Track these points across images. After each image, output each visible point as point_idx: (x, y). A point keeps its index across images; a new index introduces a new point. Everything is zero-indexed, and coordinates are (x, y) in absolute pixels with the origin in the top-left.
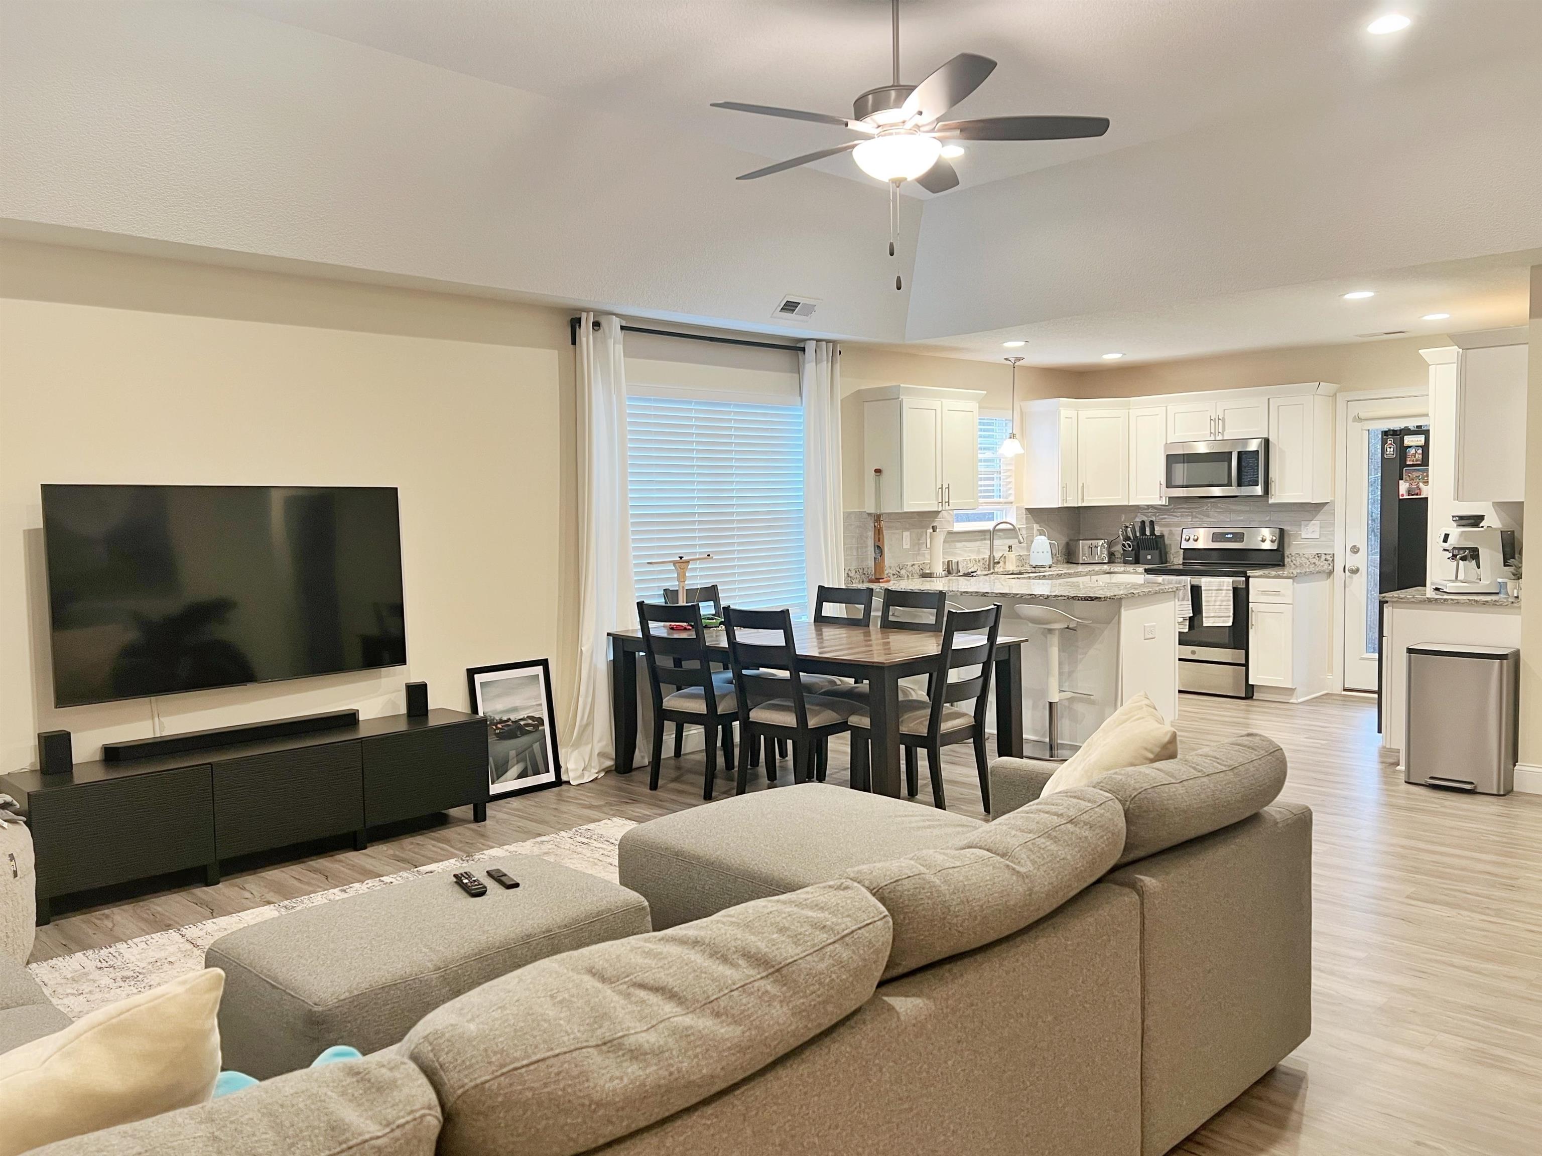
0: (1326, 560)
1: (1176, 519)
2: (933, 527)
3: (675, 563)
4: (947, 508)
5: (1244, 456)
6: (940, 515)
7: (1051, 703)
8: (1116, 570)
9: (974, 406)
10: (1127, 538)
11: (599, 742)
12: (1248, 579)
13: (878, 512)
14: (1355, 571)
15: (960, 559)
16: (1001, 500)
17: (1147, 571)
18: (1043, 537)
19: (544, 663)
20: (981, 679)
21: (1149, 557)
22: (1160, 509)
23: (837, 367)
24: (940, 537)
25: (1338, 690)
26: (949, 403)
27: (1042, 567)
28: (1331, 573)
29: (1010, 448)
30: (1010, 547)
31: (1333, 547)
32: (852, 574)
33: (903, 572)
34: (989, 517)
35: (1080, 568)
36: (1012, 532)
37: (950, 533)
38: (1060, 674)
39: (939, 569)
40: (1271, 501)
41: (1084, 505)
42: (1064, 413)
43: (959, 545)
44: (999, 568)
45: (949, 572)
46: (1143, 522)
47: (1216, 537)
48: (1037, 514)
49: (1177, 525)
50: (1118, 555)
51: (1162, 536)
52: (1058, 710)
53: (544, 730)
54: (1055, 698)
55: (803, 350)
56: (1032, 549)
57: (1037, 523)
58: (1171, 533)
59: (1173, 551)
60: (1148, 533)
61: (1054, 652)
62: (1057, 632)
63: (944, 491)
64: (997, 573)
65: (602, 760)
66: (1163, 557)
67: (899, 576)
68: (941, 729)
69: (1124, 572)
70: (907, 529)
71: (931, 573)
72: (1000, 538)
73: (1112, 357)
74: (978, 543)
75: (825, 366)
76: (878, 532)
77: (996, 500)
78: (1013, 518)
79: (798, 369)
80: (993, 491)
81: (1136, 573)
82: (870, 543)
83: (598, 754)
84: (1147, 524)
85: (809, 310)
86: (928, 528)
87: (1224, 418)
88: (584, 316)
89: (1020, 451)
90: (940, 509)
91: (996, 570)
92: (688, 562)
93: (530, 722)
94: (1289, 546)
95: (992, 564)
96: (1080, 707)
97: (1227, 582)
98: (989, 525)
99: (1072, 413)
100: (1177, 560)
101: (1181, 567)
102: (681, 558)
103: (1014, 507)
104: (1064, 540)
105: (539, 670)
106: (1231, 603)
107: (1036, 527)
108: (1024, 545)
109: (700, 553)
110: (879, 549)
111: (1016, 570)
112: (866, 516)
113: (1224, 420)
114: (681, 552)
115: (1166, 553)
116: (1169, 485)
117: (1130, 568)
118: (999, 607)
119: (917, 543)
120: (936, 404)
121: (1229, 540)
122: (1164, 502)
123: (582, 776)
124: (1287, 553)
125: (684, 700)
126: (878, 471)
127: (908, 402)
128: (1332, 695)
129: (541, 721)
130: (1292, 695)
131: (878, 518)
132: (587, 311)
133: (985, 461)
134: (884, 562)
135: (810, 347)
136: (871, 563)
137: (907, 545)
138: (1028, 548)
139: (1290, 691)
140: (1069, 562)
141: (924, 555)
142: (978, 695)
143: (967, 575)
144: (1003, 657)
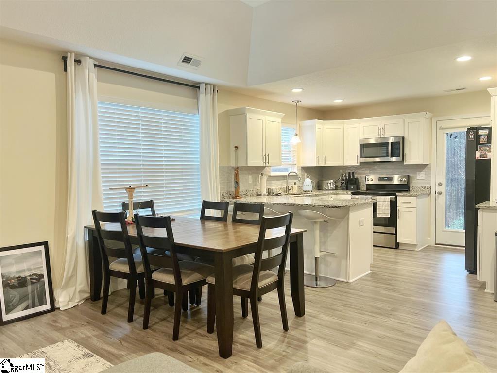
0: (428, 189)
1: (364, 172)
2: (262, 174)
3: (126, 189)
4: (268, 165)
5: (394, 144)
6: (265, 169)
7: (316, 258)
8: (339, 193)
9: (280, 120)
10: (343, 180)
11: (80, 285)
12: (396, 196)
13: (236, 166)
14: (440, 193)
15: (274, 188)
16: (292, 163)
17: (353, 193)
18: (308, 179)
19: (46, 244)
20: (282, 255)
21: (352, 187)
22: (356, 167)
23: (216, 97)
24: (265, 179)
25: (433, 244)
26: (268, 118)
27: (308, 191)
28: (429, 194)
29: (295, 140)
30: (295, 183)
31: (430, 183)
32: (225, 194)
33: (248, 193)
34: (287, 170)
35: (324, 192)
36: (296, 177)
37: (270, 177)
38: (320, 242)
39: (264, 192)
40: (405, 163)
41: (326, 165)
42: (318, 126)
43: (273, 182)
44: (290, 192)
45: (269, 194)
46: (349, 173)
47: (380, 179)
48: (306, 169)
49: (364, 174)
50: (339, 187)
51: (357, 179)
52: (319, 261)
53: (44, 281)
54: (318, 255)
55: (199, 88)
56: (304, 184)
57: (306, 173)
58: (361, 177)
59: (362, 185)
60: (352, 177)
61: (317, 232)
62: (319, 223)
63: (266, 157)
64: (290, 194)
65: (82, 294)
66: (358, 188)
67: (247, 195)
68: (259, 286)
69: (343, 194)
70: (250, 175)
71: (261, 194)
72: (291, 179)
73: (338, 102)
74: (281, 181)
75: (210, 96)
76: (236, 175)
77: (289, 163)
78: (296, 170)
79: (197, 97)
80: (288, 159)
81: (348, 194)
82: (233, 180)
83: (79, 292)
84: (351, 174)
85: (198, 63)
86: (260, 174)
87: (384, 128)
88: (69, 55)
89: (299, 141)
90: (265, 165)
91: (289, 193)
92: (134, 188)
93: (34, 277)
94: (411, 183)
95: (287, 190)
96: (329, 259)
97: (388, 198)
98: (286, 174)
99: (321, 126)
100: (363, 189)
101: (365, 192)
102: (130, 186)
103: (296, 166)
104: (317, 180)
105: (42, 248)
106: (390, 207)
107: (305, 174)
108: (301, 182)
109: (144, 184)
110: (237, 183)
111: (298, 193)
112: (230, 168)
113: (384, 129)
114: (130, 183)
115: (359, 186)
116: (361, 157)
117: (345, 192)
118: (291, 214)
119: (255, 181)
120: (262, 117)
121: (386, 180)
122: (359, 164)
123: (68, 304)
124: (410, 186)
125: (120, 264)
126: (236, 147)
127: (249, 115)
128: (431, 246)
129: (42, 276)
130: (416, 247)
131: (236, 169)
132: (71, 52)
133: (285, 146)
134: (239, 188)
135: (202, 87)
136: (233, 190)
137: (250, 182)
138: (303, 184)
139: (415, 246)
140: (319, 190)
141: (258, 186)
142: (280, 264)
143: (277, 195)
144: (294, 240)
